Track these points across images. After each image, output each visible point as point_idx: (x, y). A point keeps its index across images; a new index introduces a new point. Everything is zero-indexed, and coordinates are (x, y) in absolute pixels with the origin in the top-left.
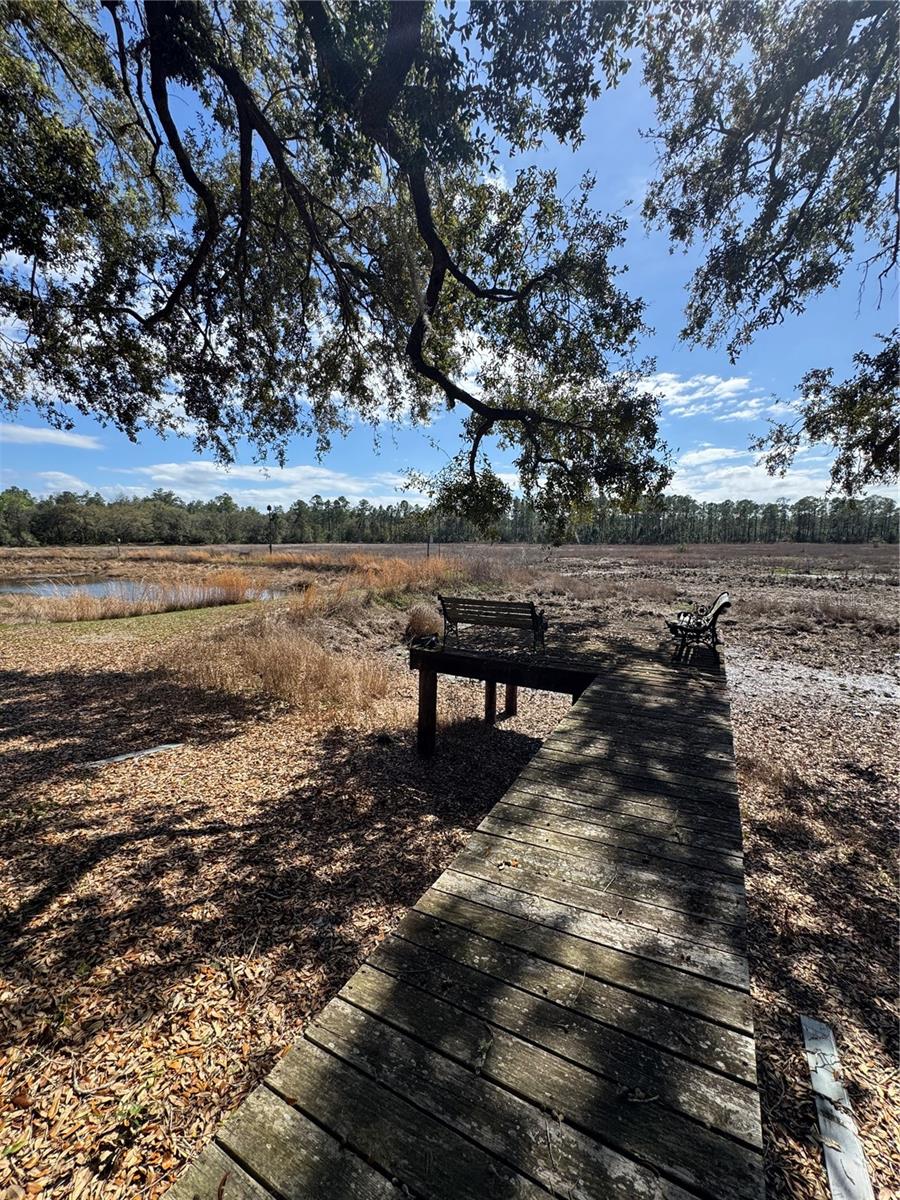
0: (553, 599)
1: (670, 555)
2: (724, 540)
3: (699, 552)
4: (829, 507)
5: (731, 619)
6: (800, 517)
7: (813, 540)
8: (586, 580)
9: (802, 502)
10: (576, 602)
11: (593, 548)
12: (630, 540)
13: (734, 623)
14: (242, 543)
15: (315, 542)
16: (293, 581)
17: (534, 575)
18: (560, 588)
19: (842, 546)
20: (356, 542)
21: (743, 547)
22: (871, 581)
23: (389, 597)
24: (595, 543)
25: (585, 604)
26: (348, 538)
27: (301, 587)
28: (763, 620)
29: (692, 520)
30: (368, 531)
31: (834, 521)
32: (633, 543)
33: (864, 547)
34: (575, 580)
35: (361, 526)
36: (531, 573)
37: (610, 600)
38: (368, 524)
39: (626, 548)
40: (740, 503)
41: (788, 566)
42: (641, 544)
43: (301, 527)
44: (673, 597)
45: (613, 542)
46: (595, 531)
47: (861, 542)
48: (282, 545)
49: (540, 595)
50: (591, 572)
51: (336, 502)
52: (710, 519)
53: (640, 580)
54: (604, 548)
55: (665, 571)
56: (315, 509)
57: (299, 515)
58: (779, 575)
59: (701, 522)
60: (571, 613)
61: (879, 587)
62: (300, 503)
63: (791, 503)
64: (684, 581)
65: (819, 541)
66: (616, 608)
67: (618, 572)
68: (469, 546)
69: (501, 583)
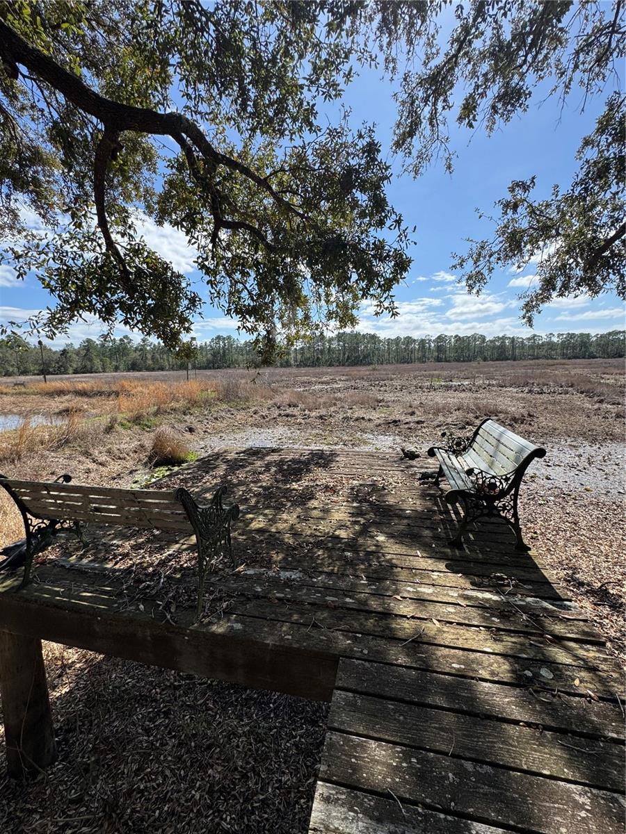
0: (289, 411)
1: (368, 373)
2: (397, 362)
3: (385, 370)
4: (453, 340)
5: (419, 419)
6: (438, 347)
7: (446, 361)
8: (314, 393)
9: (439, 337)
10: (307, 412)
11: (318, 370)
12: (341, 364)
13: (423, 422)
14: (34, 374)
15: (104, 372)
16: (62, 407)
17: (275, 391)
18: (294, 401)
19: (463, 364)
20: (140, 370)
21: (409, 366)
22: (489, 385)
23: (137, 420)
24: (319, 366)
25: (313, 414)
26: (134, 367)
27: (66, 412)
28: (441, 418)
29: (378, 349)
30: (150, 362)
31: (456, 349)
32: (343, 365)
33: (474, 364)
34: (306, 393)
35: (144, 358)
36: (273, 390)
37: (332, 409)
38: (149, 356)
39: (340, 369)
40: (405, 339)
41: (438, 376)
42: (348, 366)
43: (91, 360)
44: (376, 404)
45: (331, 365)
46: (318, 358)
47: (470, 361)
48: (74, 375)
49: (279, 408)
50: (318, 387)
51: (121, 340)
52: (389, 349)
53: (352, 391)
54: (325, 369)
55: (366, 384)
56: (103, 345)
57: (88, 350)
58: (436, 384)
59: (384, 350)
60: (303, 421)
61: (494, 389)
62: (89, 341)
63: (433, 339)
64: (380, 391)
65: (449, 361)
66: (338, 415)
67: (335, 386)
68: (229, 371)
69: (247, 400)
